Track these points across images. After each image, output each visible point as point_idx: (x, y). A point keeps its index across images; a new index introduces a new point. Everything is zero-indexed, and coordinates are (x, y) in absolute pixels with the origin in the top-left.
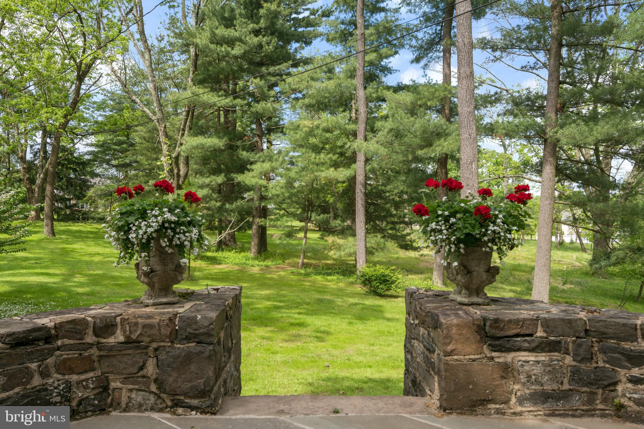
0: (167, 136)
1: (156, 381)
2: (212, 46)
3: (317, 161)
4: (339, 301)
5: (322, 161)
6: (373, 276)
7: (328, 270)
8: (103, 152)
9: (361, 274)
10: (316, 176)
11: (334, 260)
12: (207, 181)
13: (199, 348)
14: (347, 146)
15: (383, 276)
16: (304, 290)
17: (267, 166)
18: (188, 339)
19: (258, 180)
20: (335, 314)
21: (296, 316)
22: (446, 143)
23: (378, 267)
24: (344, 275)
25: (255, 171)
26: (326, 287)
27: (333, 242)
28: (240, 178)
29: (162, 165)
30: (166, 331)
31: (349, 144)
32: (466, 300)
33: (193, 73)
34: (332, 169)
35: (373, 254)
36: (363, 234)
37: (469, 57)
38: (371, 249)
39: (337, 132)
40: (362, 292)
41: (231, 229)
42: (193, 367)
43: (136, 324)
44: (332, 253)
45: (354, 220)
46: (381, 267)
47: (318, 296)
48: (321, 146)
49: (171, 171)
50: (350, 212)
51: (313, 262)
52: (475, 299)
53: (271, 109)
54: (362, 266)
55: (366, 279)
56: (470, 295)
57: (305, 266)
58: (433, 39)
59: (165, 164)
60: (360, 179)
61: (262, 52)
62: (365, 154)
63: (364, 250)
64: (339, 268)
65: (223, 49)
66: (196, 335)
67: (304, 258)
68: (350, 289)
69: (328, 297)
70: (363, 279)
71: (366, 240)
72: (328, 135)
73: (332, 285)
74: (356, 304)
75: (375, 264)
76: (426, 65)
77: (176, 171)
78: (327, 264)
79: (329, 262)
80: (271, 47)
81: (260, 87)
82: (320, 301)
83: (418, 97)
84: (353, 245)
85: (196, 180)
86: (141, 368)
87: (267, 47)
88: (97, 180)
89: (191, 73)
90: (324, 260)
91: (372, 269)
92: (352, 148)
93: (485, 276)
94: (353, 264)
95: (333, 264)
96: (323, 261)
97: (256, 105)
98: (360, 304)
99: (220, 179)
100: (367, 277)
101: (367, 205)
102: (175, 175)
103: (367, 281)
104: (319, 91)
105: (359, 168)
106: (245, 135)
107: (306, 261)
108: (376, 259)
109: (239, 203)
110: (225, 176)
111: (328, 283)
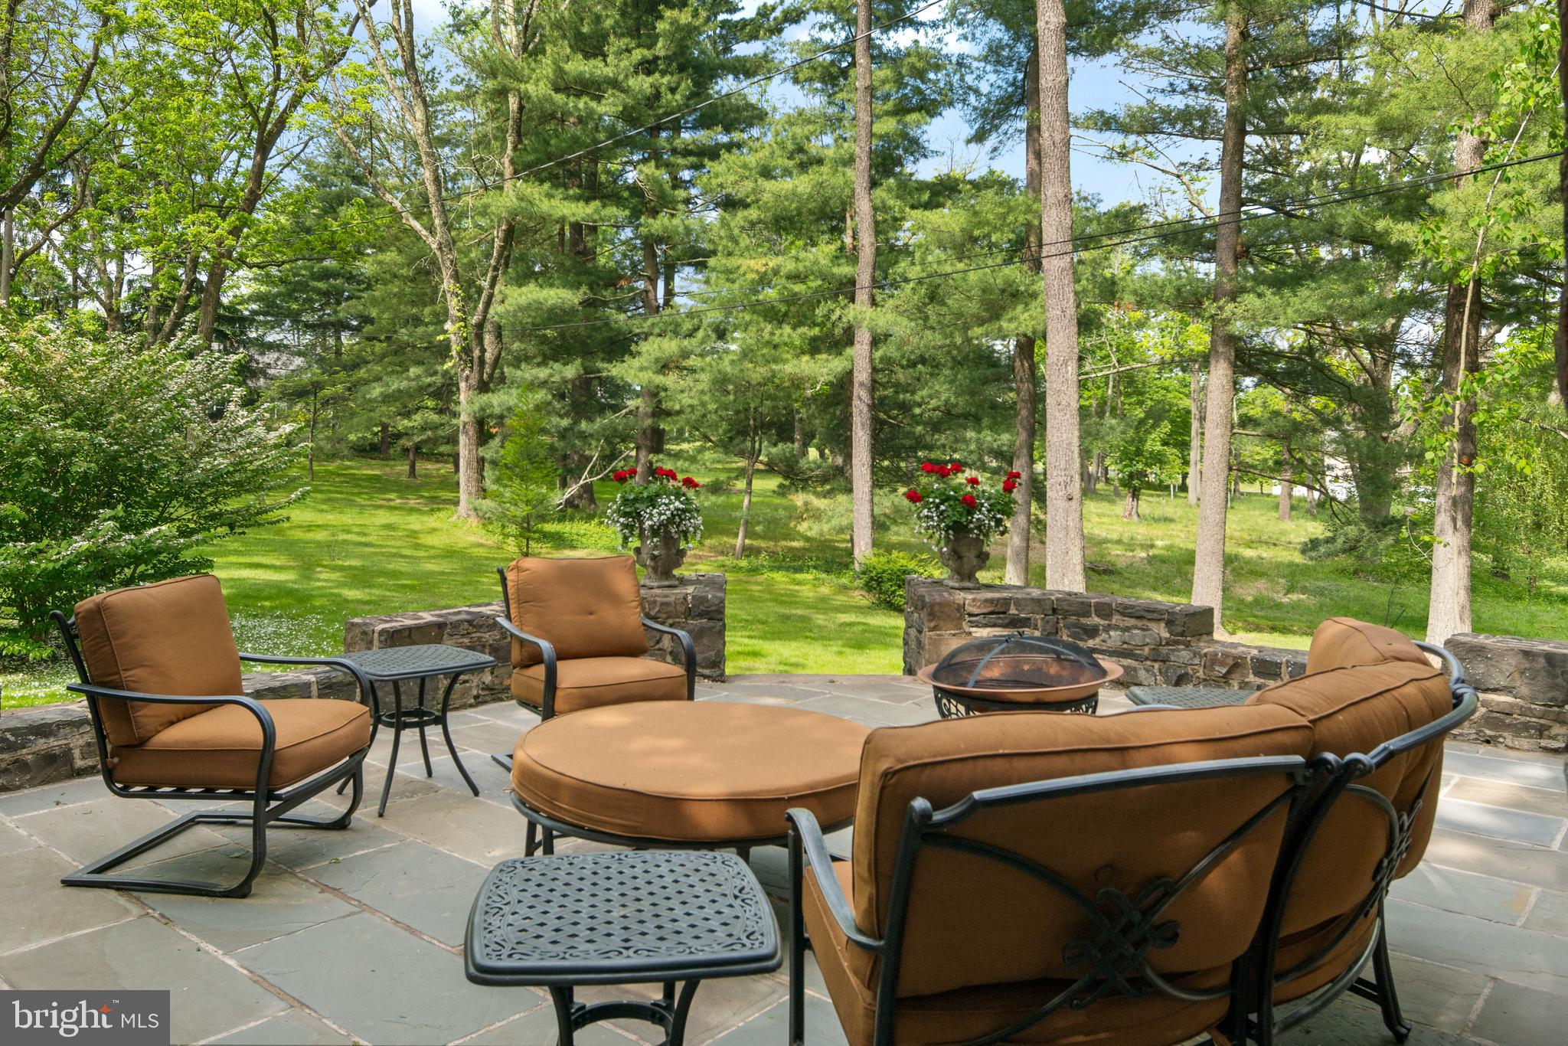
0: (456, 276)
1: (671, 653)
2: (559, 98)
3: (776, 339)
4: (820, 619)
5: (786, 339)
6: (884, 571)
7: (794, 562)
8: (289, 295)
9: (863, 568)
10: (773, 371)
11: (807, 539)
12: (543, 373)
13: (711, 624)
14: (834, 317)
15: (905, 572)
16: (752, 599)
17: (670, 346)
18: (700, 616)
19: (654, 377)
20: (814, 639)
21: (746, 641)
22: (1026, 315)
23: (895, 554)
24: (827, 572)
25: (645, 355)
26: (793, 594)
27: (806, 504)
28: (616, 370)
29: (448, 340)
30: (681, 609)
31: (838, 313)
32: (957, 585)
33: (515, 149)
34: (806, 358)
35: (887, 529)
36: (867, 489)
37: (1062, 166)
38: (882, 518)
39: (815, 283)
40: (865, 602)
41: (591, 473)
42: (705, 641)
43: (655, 602)
44: (803, 527)
45: (848, 457)
46: (901, 554)
47: (782, 610)
48: (783, 309)
49: (466, 350)
50: (841, 439)
51: (763, 544)
52: (967, 584)
53: (681, 229)
54: (863, 551)
55: (872, 579)
56: (962, 580)
57: (749, 551)
58: (1011, 96)
59: (453, 338)
60: (862, 375)
61: (659, 107)
62: (871, 330)
63: (869, 520)
64: (818, 559)
65: (581, 105)
66: (708, 613)
67: (745, 537)
68: (841, 599)
69: (800, 612)
70: (865, 578)
71: (872, 501)
72: (799, 288)
73: (807, 592)
74: (852, 624)
75: (889, 548)
76: (995, 149)
77: (476, 353)
78: (791, 549)
79: (795, 544)
80: (678, 97)
81: (656, 182)
82: (785, 618)
83: (976, 220)
84: (847, 511)
85: (519, 373)
86: (658, 642)
87: (669, 96)
88: (270, 357)
89: (510, 146)
90: (785, 539)
91: (883, 559)
92: (844, 320)
93: (975, 561)
94: (846, 549)
95: (804, 549)
96: (784, 543)
97: (651, 221)
98: (859, 623)
99: (571, 371)
100: (873, 574)
101: (877, 427)
102: (476, 360)
103: (874, 582)
104: (777, 196)
105: (860, 356)
106: (621, 277)
107: (748, 542)
108: (894, 539)
109: (610, 418)
110: (582, 365)
111: (797, 588)
